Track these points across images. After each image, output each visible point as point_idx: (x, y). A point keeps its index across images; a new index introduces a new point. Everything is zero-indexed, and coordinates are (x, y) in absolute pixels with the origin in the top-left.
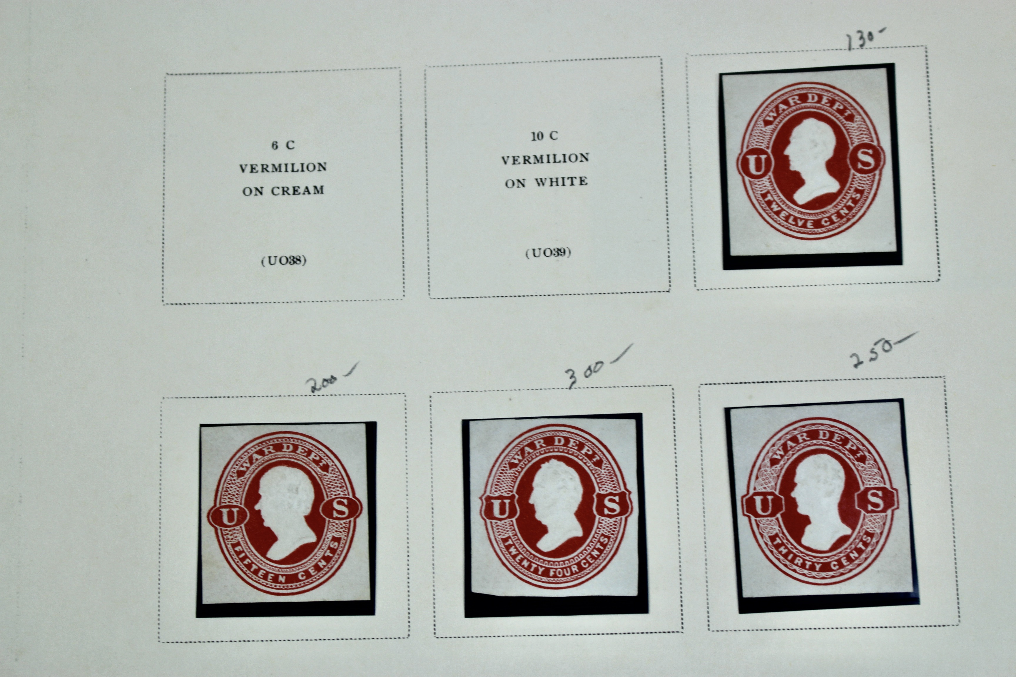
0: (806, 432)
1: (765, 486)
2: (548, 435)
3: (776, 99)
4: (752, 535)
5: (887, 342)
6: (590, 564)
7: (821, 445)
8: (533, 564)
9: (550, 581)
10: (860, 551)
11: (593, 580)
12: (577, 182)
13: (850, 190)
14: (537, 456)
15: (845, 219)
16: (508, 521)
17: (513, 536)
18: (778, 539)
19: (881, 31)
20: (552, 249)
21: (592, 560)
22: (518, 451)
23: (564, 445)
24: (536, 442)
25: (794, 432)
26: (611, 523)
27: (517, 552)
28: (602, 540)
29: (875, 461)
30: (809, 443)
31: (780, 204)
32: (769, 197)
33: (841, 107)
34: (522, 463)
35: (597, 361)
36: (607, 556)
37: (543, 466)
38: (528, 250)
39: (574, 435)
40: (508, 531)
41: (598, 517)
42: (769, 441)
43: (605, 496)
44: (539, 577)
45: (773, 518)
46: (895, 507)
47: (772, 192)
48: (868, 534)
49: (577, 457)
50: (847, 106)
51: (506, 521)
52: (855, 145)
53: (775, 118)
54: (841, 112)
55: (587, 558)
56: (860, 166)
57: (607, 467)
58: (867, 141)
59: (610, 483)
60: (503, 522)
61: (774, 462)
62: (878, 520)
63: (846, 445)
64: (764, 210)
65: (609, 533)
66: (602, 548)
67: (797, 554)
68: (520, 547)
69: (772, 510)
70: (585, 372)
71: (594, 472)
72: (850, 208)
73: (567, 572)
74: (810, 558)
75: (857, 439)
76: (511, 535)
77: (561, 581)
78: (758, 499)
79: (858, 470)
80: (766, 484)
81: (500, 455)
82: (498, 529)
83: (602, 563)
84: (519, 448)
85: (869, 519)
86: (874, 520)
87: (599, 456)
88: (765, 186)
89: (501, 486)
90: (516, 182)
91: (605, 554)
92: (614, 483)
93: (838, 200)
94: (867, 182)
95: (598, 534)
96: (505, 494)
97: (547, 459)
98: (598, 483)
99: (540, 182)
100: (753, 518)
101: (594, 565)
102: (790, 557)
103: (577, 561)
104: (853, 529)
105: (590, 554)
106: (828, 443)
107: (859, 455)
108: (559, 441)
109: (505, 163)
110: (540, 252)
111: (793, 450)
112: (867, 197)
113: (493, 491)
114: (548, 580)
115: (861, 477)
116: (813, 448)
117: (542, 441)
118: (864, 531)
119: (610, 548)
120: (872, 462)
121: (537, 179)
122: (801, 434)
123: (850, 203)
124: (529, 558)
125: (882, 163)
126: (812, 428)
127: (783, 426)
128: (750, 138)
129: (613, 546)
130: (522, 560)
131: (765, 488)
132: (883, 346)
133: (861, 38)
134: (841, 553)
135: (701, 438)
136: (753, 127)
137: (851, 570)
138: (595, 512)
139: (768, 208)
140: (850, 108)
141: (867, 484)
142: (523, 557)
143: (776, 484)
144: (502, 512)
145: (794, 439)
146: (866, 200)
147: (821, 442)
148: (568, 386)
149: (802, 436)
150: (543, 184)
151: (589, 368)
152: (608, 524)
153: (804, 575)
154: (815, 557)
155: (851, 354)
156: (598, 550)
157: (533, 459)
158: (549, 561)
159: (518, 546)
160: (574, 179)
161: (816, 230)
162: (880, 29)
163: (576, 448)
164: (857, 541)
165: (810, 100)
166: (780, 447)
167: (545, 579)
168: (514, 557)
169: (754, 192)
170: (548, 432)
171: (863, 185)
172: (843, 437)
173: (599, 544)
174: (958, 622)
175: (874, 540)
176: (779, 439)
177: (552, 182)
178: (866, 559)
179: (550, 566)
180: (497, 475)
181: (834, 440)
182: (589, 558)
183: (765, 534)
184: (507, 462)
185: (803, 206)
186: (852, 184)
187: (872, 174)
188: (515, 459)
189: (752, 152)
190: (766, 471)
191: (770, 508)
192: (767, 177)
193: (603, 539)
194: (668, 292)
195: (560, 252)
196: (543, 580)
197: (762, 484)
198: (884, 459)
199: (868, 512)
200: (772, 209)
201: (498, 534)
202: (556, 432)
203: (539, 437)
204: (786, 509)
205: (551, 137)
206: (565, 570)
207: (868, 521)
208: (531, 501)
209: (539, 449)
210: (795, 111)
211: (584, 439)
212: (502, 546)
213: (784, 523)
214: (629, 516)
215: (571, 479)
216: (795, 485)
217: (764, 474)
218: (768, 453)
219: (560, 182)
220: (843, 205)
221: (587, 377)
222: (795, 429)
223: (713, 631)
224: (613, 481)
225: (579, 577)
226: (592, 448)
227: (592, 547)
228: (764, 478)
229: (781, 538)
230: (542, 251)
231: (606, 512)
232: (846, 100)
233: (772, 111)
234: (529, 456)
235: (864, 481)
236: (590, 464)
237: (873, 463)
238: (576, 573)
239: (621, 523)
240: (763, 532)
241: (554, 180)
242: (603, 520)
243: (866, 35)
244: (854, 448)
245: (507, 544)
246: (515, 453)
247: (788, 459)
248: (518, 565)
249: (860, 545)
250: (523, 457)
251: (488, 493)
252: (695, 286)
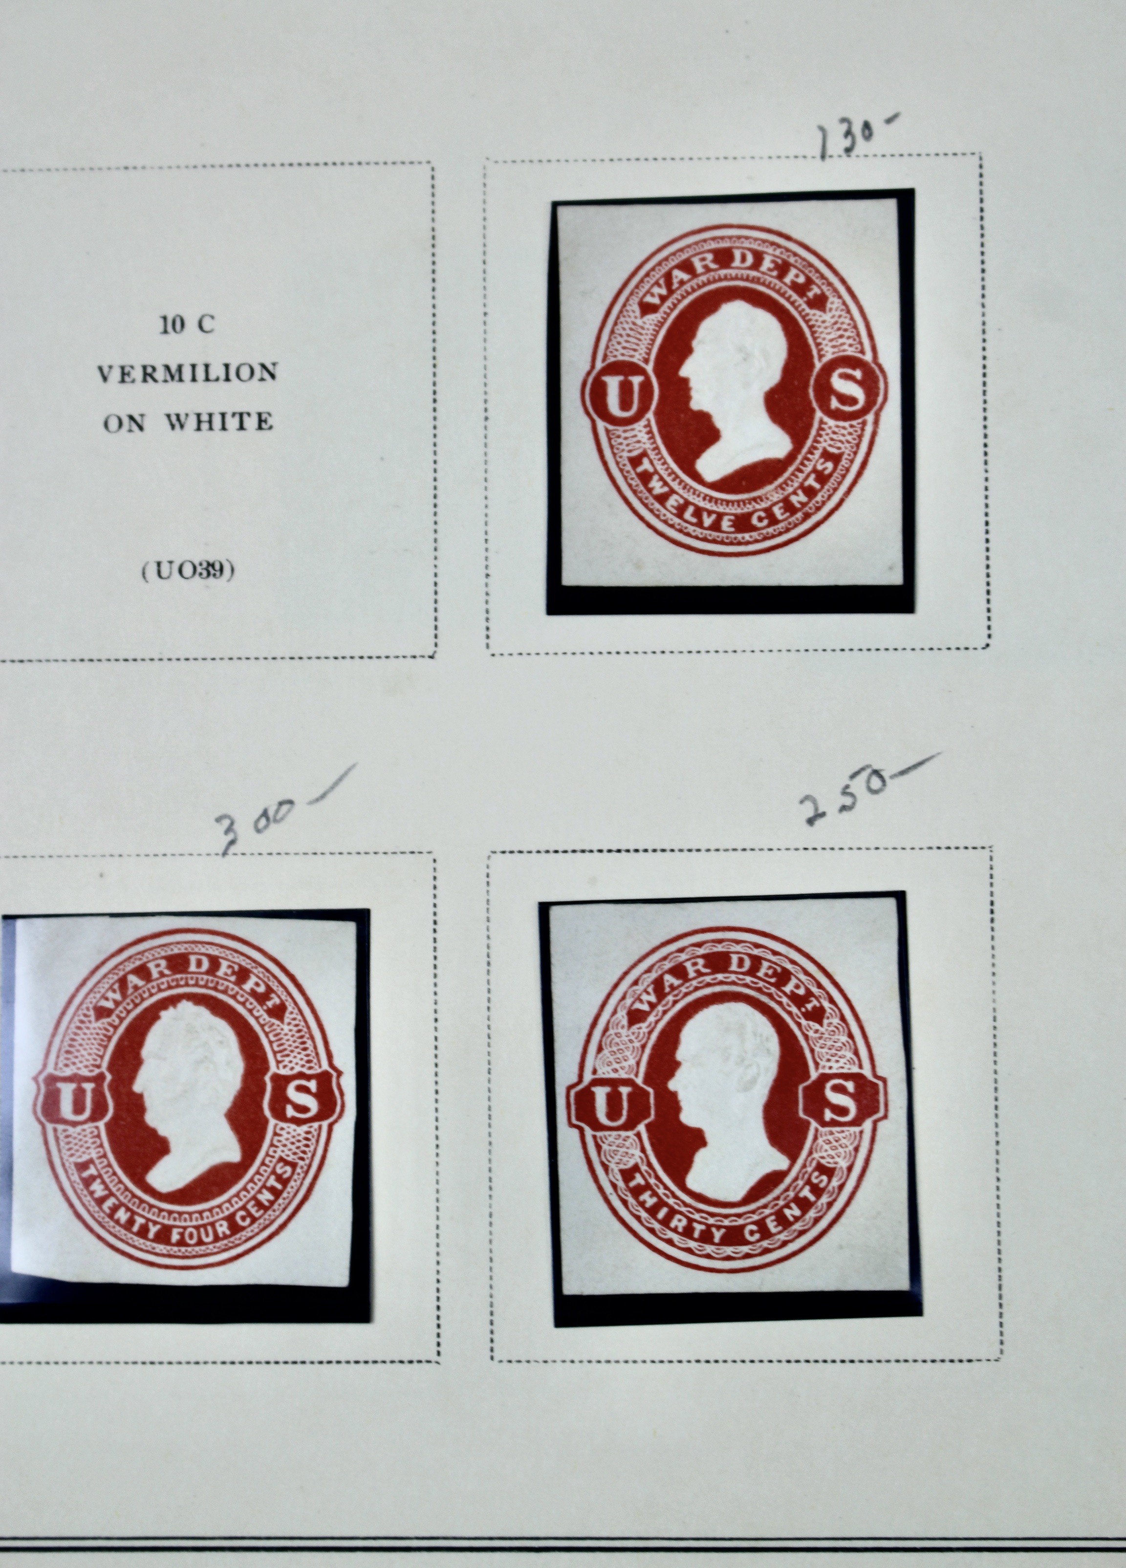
0: (703, 956)
1: (617, 1066)
2: (176, 951)
3: (666, 259)
4: (585, 1167)
5: (876, 773)
6: (254, 1220)
7: (733, 983)
8: (137, 1218)
9: (172, 1253)
10: (804, 1205)
11: (258, 1252)
12: (251, 423)
13: (812, 454)
14: (151, 995)
15: (799, 515)
16: (90, 1128)
17: (100, 1157)
18: (638, 1175)
19: (889, 121)
20: (197, 563)
21: (257, 1211)
22: (113, 984)
23: (208, 973)
24: (151, 966)
25: (680, 956)
26: (299, 1135)
27: (106, 1192)
28: (279, 1171)
29: (843, 1018)
30: (708, 979)
31: (669, 479)
32: (646, 465)
33: (801, 280)
34: (121, 1008)
35: (281, 799)
36: (289, 1203)
37: (163, 1014)
38: (147, 563)
39: (228, 952)
40: (88, 1148)
41: (272, 1122)
42: (626, 974)
43: (288, 1079)
44: (148, 1243)
45: (630, 1133)
46: (881, 1113)
47: (652, 454)
48: (822, 1169)
49: (234, 997)
50: (814, 277)
51: (85, 1126)
52: (825, 360)
53: (663, 299)
54: (800, 289)
55: (249, 1206)
56: (834, 403)
57: (294, 1019)
58: (850, 352)
59: (299, 1053)
60: (79, 1129)
61: (635, 1017)
62: (843, 1141)
63: (785, 984)
64: (635, 492)
65: (295, 1157)
66: (279, 1186)
67: (676, 1207)
68: (111, 1182)
69: (629, 1116)
70: (257, 821)
71: (267, 1029)
72: (810, 492)
73: (207, 1235)
74: (702, 1217)
75: (807, 973)
76: (94, 1155)
77: (194, 1253)
78: (601, 1094)
79: (806, 1037)
80: (618, 1063)
81: (78, 990)
82: (68, 1143)
83: (278, 1217)
84: (116, 978)
85: (825, 1138)
86: (837, 1141)
87: (279, 997)
88: (639, 442)
89: (76, 1054)
90: (126, 421)
91: (284, 1199)
92: (308, 1052)
93: (786, 475)
94: (849, 438)
95: (273, 1157)
96: (85, 1072)
97: (172, 1001)
98: (275, 1053)
99: (176, 422)
100: (589, 1132)
101: (261, 1221)
102: (662, 1214)
103: (227, 1213)
104: (793, 1159)
105: (254, 1198)
106: (748, 979)
107: (809, 1006)
108: (199, 964)
109: (105, 379)
110: (171, 568)
111: (676, 992)
112: (848, 470)
113: (61, 1065)
114: (168, 1251)
115: (812, 1051)
116: (718, 989)
117: (163, 963)
118: (814, 1164)
119: (296, 1188)
120: (836, 1021)
121: (168, 416)
122: (693, 961)
123: (811, 482)
124: (130, 1205)
125: (880, 399)
126: (715, 950)
127: (657, 943)
128: (610, 340)
129: (302, 1184)
130: (114, 1209)
131: (615, 1071)
132: (868, 781)
133: (848, 133)
134: (765, 1206)
135: (489, 964)
136: (618, 318)
137: (785, 1244)
138: (267, 1112)
139: (641, 488)
140: (818, 281)
141: (824, 1067)
142: (117, 1203)
143: (638, 1064)
144: (78, 1108)
145: (679, 971)
146: (844, 476)
147: (733, 977)
148: (221, 851)
149: (695, 964)
150: (182, 426)
151: (265, 814)
152: (294, 1137)
153: (689, 1251)
154: (712, 1215)
155: (801, 796)
156: (272, 1190)
157: (143, 1000)
158: (170, 1213)
159: (108, 1180)
160: (245, 417)
161: (739, 536)
162: (890, 114)
163: (233, 978)
164: (800, 1183)
165: (737, 263)
166: (648, 986)
167: (160, 1248)
168: (100, 1201)
169: (614, 454)
170: (177, 944)
171: (839, 445)
172: (779, 969)
173: (273, 1177)
174: (998, 1355)
175: (835, 1183)
176: (649, 970)
177: (199, 422)
178: (817, 1220)
179: (171, 1222)
180: (70, 1031)
181: (760, 974)
182: (253, 1206)
183: (612, 1166)
184: (91, 1006)
185: (714, 486)
186: (818, 442)
187: (860, 421)
188: (107, 999)
189: (613, 368)
190: (618, 1035)
191: (625, 1112)
192: (643, 422)
193: (282, 1167)
194: (431, 657)
195: (212, 569)
196: (157, 1251)
197: (610, 1062)
198: (862, 1016)
199: (824, 1124)
200: (650, 490)
201: (69, 1153)
202: (193, 946)
203: (157, 956)
204: (657, 1114)
205: (201, 327)
206: (202, 1230)
207: (824, 1144)
208: (137, 1088)
209: (157, 979)
210: (704, 285)
211: (248, 961)
212: (75, 1177)
213: (653, 1145)
214: (336, 1121)
215: (221, 1042)
216: (677, 1064)
217: (614, 1042)
218: (623, 998)
219: (217, 421)
220: (796, 485)
221: (258, 831)
222: (681, 950)
223: (501, 1361)
224: (305, 1049)
225: (231, 1245)
226: (266, 980)
227: (260, 1184)
228: (615, 1049)
229: (645, 1174)
230: (175, 567)
231: (290, 1112)
232: (811, 265)
233: (657, 283)
234: (136, 994)
235: (818, 1060)
236: (260, 1011)
237: (839, 1024)
238: (226, 1237)
239: (319, 1135)
240: (609, 1161)
241: (205, 418)
242: (282, 1129)
243: (857, 129)
244: (801, 992)
245: (86, 1174)
246: (107, 986)
247: (665, 1012)
248: (107, 1219)
249: (806, 1193)
250: (124, 995)
251: (50, 1069)
252: (488, 646)
